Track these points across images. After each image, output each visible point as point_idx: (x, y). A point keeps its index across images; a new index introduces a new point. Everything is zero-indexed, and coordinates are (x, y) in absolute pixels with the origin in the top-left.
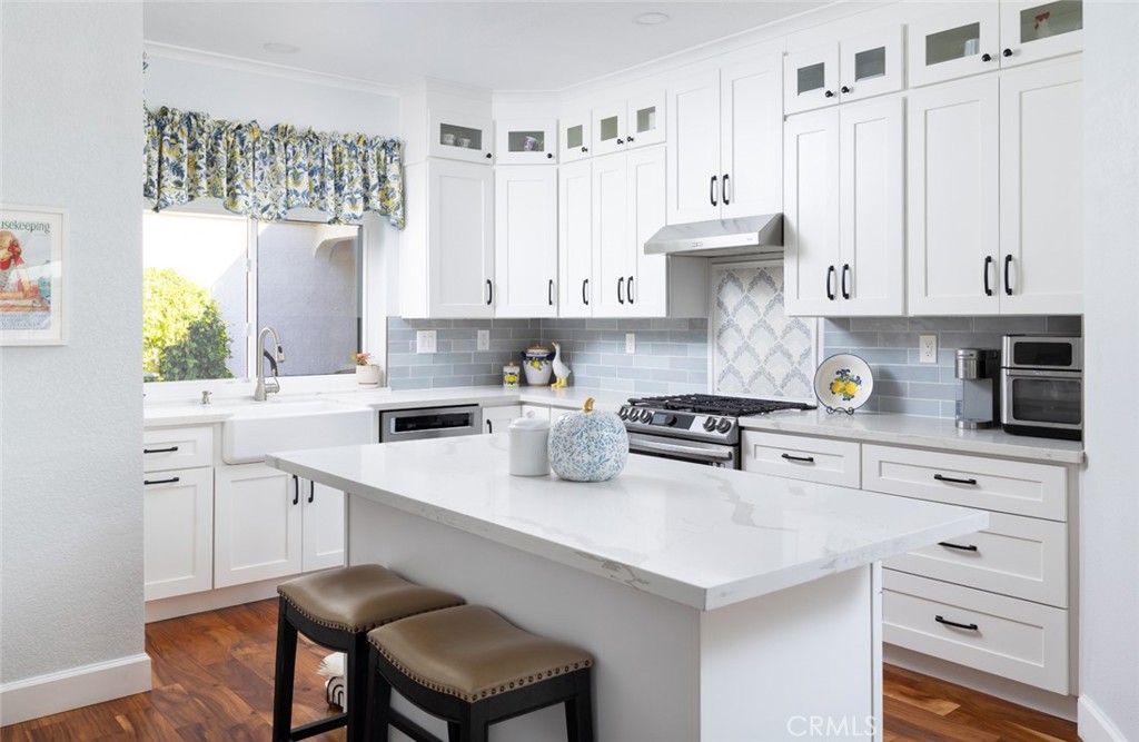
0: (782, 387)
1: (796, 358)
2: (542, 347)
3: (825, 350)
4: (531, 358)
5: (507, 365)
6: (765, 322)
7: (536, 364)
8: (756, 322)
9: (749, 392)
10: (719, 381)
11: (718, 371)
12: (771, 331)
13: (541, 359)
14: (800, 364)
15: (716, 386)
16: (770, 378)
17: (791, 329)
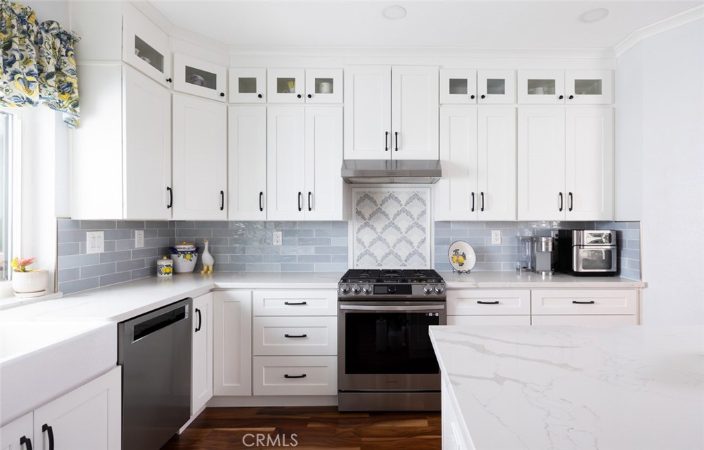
0: (406, 261)
1: (416, 244)
2: (188, 243)
3: (435, 239)
4: (183, 252)
5: (162, 258)
6: (394, 224)
7: (188, 256)
8: (387, 223)
9: (381, 265)
10: (358, 260)
11: (357, 253)
12: (398, 229)
13: (192, 252)
14: (418, 247)
15: (355, 263)
16: (397, 257)
17: (412, 228)
